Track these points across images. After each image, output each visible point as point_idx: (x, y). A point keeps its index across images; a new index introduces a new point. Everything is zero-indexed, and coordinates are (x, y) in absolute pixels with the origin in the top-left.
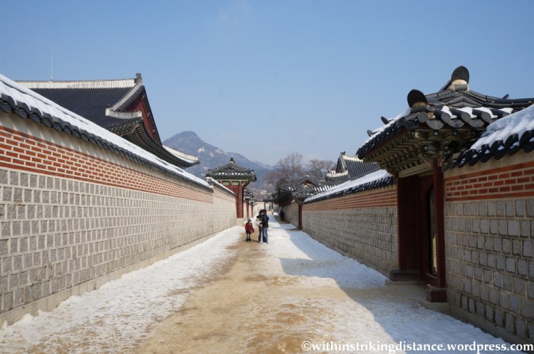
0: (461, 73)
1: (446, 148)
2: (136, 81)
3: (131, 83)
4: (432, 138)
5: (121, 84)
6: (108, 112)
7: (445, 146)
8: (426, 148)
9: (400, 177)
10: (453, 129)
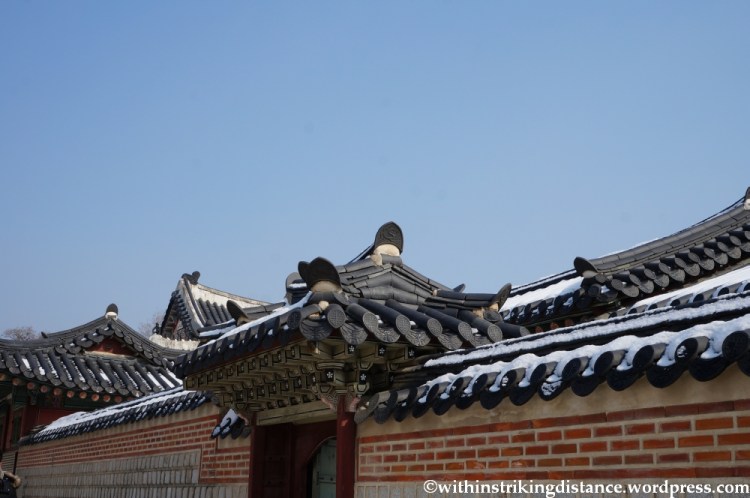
0: (391, 233)
1: (363, 377)
4: (342, 356)
7: (362, 373)
8: (330, 375)
9: (258, 424)
10: (381, 345)
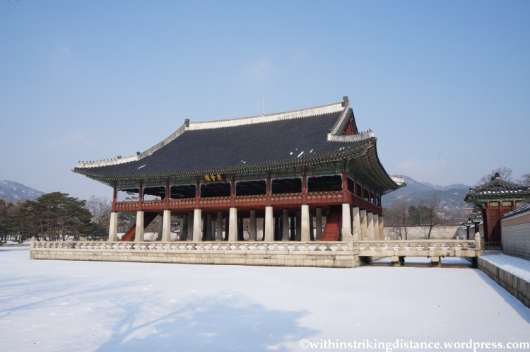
2: (343, 104)
3: (339, 108)
5: (329, 110)
6: (330, 137)
